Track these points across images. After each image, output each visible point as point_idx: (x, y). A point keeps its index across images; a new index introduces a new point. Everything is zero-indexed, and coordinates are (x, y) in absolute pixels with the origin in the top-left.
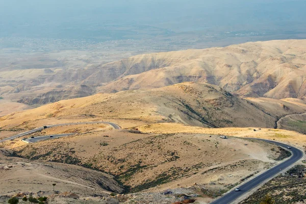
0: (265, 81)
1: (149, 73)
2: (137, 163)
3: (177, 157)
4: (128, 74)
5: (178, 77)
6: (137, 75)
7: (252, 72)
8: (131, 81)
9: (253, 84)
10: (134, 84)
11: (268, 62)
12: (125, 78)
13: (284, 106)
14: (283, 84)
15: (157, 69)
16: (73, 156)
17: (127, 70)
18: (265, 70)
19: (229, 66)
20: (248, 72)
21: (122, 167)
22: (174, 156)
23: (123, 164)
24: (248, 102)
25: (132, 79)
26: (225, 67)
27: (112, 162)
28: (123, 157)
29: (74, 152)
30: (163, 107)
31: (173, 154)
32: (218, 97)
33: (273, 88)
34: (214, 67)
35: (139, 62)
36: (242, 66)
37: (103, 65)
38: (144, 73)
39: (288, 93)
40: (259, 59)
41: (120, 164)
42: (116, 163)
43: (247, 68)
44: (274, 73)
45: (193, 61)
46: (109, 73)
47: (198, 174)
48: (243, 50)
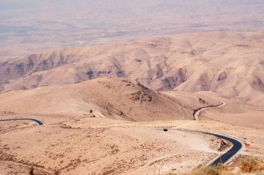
0: (176, 74)
1: (59, 69)
2: (77, 158)
3: (117, 150)
4: (36, 71)
5: (88, 73)
6: (46, 72)
7: (162, 66)
8: (40, 78)
9: (163, 78)
10: (44, 81)
11: (178, 55)
12: (34, 74)
13: (200, 99)
14: (194, 78)
15: (66, 65)
16: (8, 153)
17: (35, 67)
18: (175, 64)
19: (139, 61)
20: (158, 65)
21: (62, 162)
22: (115, 149)
23: (63, 159)
24: (165, 96)
25: (41, 75)
26: (134, 62)
27: (50, 157)
28: (62, 152)
29: (8, 149)
30: (82, 102)
31: (112, 147)
32: (136, 91)
33: (184, 81)
34: (123, 61)
35: (47, 58)
36: (151, 60)
37: (10, 62)
38: (53, 69)
39: (199, 86)
40: (169, 53)
41: (59, 160)
42: (55, 159)
43: (157, 63)
44: (185, 67)
45: (101, 57)
46: (17, 70)
47: (146, 166)
48: (152, 45)
